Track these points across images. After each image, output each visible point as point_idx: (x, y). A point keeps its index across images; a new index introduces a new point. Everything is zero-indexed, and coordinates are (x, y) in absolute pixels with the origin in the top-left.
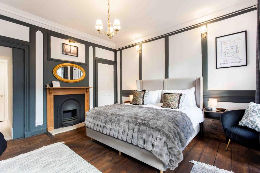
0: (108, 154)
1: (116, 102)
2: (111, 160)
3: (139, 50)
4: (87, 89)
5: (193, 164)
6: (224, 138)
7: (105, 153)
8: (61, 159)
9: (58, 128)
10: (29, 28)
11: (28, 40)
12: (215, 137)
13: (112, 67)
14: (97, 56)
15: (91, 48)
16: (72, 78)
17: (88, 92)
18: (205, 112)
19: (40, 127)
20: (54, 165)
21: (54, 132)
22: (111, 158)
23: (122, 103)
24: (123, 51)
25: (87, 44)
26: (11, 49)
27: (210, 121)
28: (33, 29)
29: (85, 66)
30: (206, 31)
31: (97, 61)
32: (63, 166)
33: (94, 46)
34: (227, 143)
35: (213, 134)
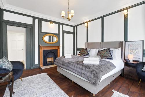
0: (67, 81)
1: (74, 54)
2: (68, 85)
3: (86, 25)
4: (59, 47)
5: (114, 92)
6: (137, 79)
7: (65, 81)
8: (45, 81)
9: (45, 66)
10: (32, 18)
11: (32, 24)
12: (131, 77)
13: (72, 35)
14: (64, 30)
15: (61, 26)
16: (53, 41)
17: (59, 48)
18: (125, 62)
19: (37, 65)
20: (41, 83)
21: (43, 68)
22: (68, 84)
23: (77, 55)
24: (78, 26)
25: (59, 24)
26: (25, 29)
27: (128, 68)
28: (34, 18)
29: (58, 35)
30: (127, 13)
31: (64, 32)
32: (45, 85)
33: (63, 24)
34: (139, 82)
35: (130, 76)
